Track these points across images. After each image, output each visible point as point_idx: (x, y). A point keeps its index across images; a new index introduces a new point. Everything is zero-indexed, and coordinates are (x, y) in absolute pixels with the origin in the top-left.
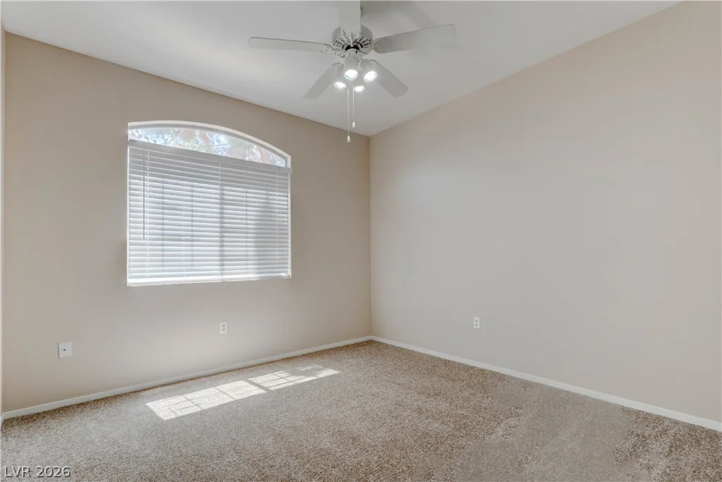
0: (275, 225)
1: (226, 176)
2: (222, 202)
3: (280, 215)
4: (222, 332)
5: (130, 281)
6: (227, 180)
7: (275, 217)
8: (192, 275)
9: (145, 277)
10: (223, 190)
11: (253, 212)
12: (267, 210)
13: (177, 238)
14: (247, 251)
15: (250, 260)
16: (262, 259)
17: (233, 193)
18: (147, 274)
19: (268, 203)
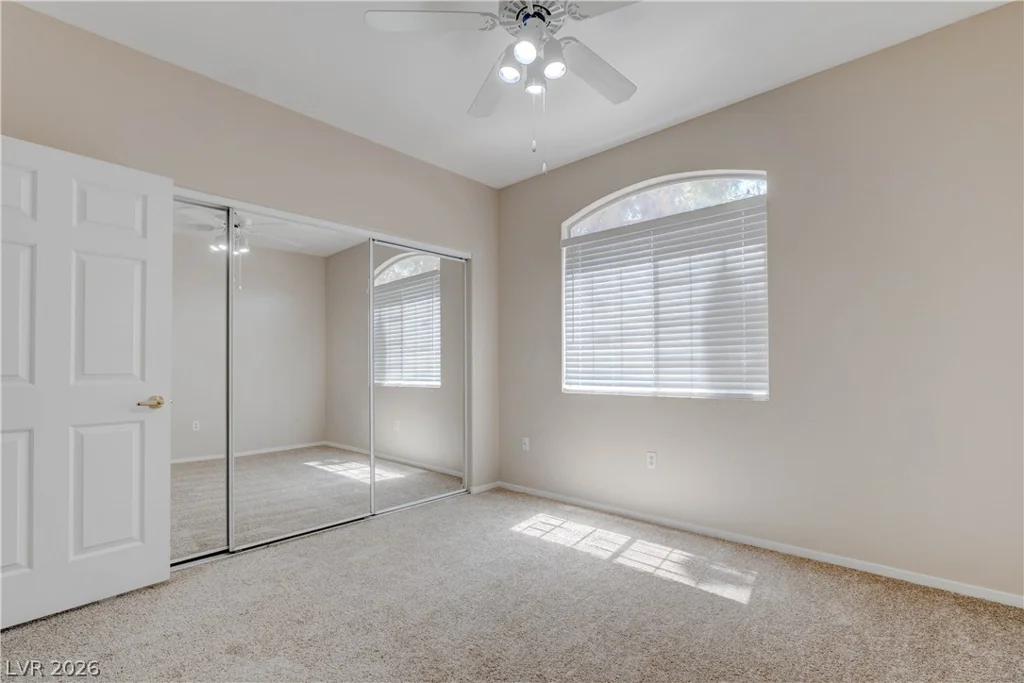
0: (741, 305)
1: (661, 245)
2: (657, 283)
3: (748, 285)
4: (650, 467)
5: (565, 386)
6: (662, 253)
7: (740, 291)
8: (622, 385)
9: (578, 384)
10: (656, 267)
11: (701, 290)
12: (724, 282)
13: (605, 340)
14: (692, 352)
15: (696, 366)
16: (717, 365)
17: (672, 267)
18: (581, 381)
19: (725, 270)
